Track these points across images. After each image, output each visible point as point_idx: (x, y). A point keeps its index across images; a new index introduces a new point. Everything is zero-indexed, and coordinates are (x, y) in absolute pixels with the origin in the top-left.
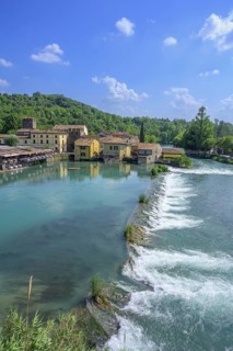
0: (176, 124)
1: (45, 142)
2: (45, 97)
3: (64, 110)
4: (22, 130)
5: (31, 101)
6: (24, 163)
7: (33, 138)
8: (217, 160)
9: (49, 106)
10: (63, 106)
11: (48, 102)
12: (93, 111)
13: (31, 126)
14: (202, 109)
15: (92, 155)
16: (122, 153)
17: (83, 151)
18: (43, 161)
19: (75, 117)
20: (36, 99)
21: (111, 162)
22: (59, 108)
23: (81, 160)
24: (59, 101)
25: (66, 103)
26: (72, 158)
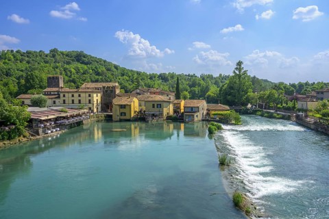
0: (203, 79)
1: (76, 101)
2: (62, 53)
3: (85, 67)
4: (48, 89)
5: (48, 58)
6: (61, 126)
7: (62, 98)
8: (262, 116)
9: (68, 63)
10: (83, 63)
11: (67, 59)
12: (116, 67)
13: (57, 85)
14: (240, 64)
15: (133, 115)
16: (165, 111)
17: (122, 110)
18: (79, 124)
19: (98, 74)
20: (54, 56)
21: (154, 121)
22: (79, 65)
23: (121, 121)
24: (79, 57)
25: (86, 60)
26: (109, 119)
